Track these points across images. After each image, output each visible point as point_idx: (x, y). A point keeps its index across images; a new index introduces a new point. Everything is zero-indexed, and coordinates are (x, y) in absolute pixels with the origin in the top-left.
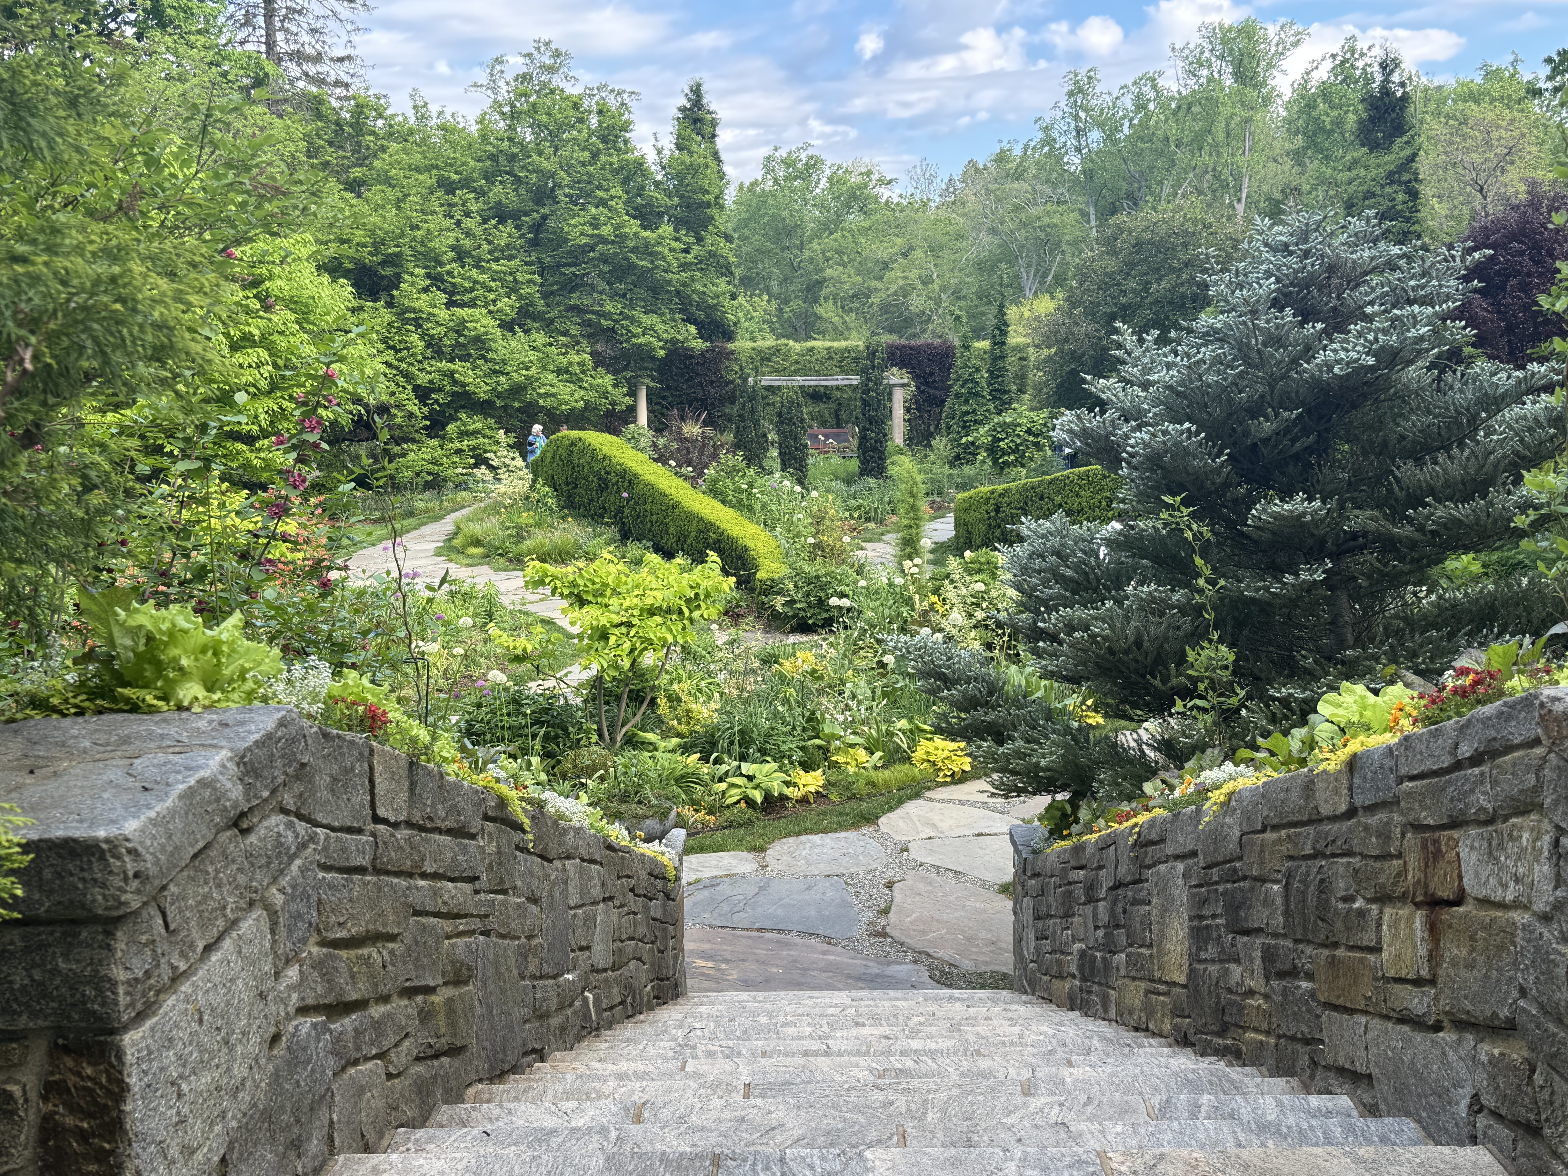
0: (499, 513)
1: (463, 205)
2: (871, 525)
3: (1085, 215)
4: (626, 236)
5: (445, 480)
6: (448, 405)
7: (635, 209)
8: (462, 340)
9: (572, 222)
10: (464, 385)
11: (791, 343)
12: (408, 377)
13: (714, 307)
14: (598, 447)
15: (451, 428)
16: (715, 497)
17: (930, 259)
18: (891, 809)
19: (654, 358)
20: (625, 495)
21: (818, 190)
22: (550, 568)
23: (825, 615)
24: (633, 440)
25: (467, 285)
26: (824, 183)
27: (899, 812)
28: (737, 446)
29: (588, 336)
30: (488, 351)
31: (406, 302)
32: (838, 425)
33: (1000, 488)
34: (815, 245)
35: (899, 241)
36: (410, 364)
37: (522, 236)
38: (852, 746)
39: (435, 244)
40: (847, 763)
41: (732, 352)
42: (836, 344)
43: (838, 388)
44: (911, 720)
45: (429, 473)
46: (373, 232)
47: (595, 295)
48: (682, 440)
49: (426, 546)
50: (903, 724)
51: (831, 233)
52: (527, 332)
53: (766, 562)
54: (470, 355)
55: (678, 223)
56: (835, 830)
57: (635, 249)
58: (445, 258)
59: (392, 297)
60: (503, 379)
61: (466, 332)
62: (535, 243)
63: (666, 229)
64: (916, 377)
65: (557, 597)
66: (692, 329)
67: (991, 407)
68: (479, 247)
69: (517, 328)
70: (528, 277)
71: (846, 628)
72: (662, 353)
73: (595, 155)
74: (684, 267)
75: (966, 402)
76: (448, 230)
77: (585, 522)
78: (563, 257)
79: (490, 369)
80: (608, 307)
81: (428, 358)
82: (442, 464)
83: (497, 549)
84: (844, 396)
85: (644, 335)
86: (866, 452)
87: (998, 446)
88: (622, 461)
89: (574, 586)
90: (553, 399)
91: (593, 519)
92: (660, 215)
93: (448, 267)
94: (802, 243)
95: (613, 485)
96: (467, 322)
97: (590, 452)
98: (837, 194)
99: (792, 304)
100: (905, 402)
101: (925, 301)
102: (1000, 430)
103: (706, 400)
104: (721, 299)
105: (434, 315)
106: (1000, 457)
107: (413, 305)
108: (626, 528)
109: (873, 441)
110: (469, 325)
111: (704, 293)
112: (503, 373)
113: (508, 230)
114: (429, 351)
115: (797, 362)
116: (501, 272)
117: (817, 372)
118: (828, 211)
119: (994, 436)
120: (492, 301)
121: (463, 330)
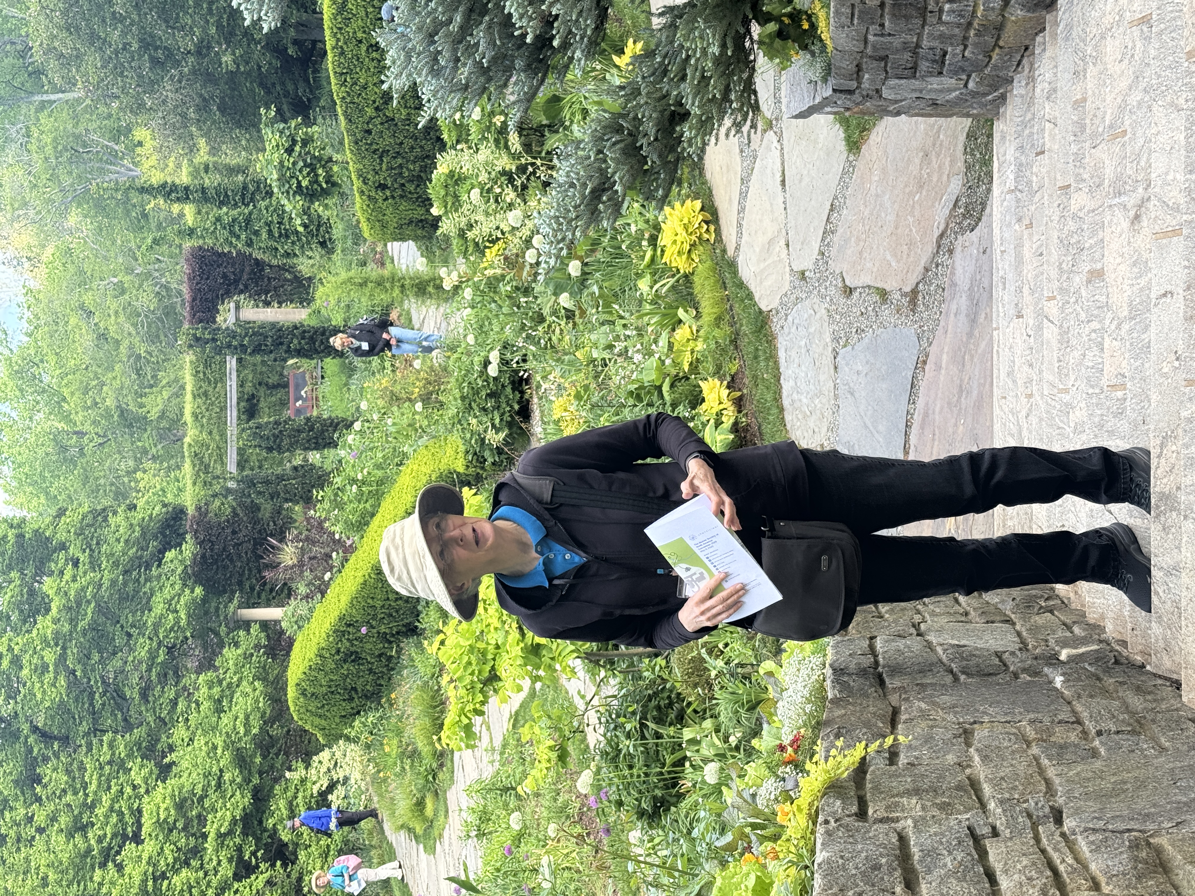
0: (385, 780)
1: (19, 825)
3: (42, 106)
4: (57, 635)
6: (258, 840)
7: (24, 622)
8: (180, 825)
9: (39, 696)
10: (234, 822)
11: (187, 440)
12: (224, 887)
13: (144, 530)
14: (306, 664)
15: (285, 836)
16: (367, 524)
17: (94, 285)
18: (750, 296)
19: (205, 600)
20: (364, 630)
21: (14, 414)
22: (450, 718)
23: (509, 390)
24: (300, 622)
25: (114, 819)
27: (753, 286)
28: (308, 501)
29: (178, 678)
30: (194, 795)
32: (286, 386)
33: (357, 184)
34: (79, 418)
35: (73, 321)
36: (208, 885)
37: (56, 756)
38: (671, 346)
39: (65, 857)
40: (692, 352)
41: (198, 508)
42: (189, 388)
43: (241, 384)
44: (639, 276)
47: (128, 668)
48: (301, 564)
49: (423, 865)
50: (644, 285)
51: (64, 399)
52: (171, 749)
53: (444, 461)
54: (199, 816)
55: (41, 571)
56: (776, 363)
57: (73, 622)
58: (82, 846)
60: (227, 776)
61: (171, 820)
62: (65, 740)
63: (49, 585)
64: (228, 294)
65: (485, 708)
66: (170, 555)
67: (263, 204)
68: (69, 805)
69: (166, 760)
70: (105, 748)
71: (525, 361)
72: (199, 591)
74: (95, 565)
75: (257, 233)
76: (48, 842)
77: (396, 678)
78: (82, 708)
79: (216, 791)
80: (143, 654)
81: (202, 864)
82: (328, 846)
83: (427, 781)
84: (250, 377)
85: (177, 612)
86: (316, 350)
87: (307, 188)
88: (324, 635)
89: (472, 688)
90: (251, 717)
91: (393, 669)
92: (32, 593)
93: (92, 842)
94: (76, 433)
95: (352, 646)
96: (159, 819)
97: (313, 673)
98: (18, 393)
99: (147, 445)
100: (258, 306)
101: (144, 291)
102: (287, 186)
103: (254, 539)
104: (135, 522)
105: (150, 858)
106: (320, 186)
107: (137, 883)
108: (404, 629)
109: (303, 342)
110: (162, 817)
111: (127, 541)
112: (221, 776)
113: (48, 771)
114: (193, 863)
115: (210, 433)
116: (99, 779)
117: (221, 410)
118: (38, 403)
119: (295, 193)
120: (134, 790)
121: (168, 823)
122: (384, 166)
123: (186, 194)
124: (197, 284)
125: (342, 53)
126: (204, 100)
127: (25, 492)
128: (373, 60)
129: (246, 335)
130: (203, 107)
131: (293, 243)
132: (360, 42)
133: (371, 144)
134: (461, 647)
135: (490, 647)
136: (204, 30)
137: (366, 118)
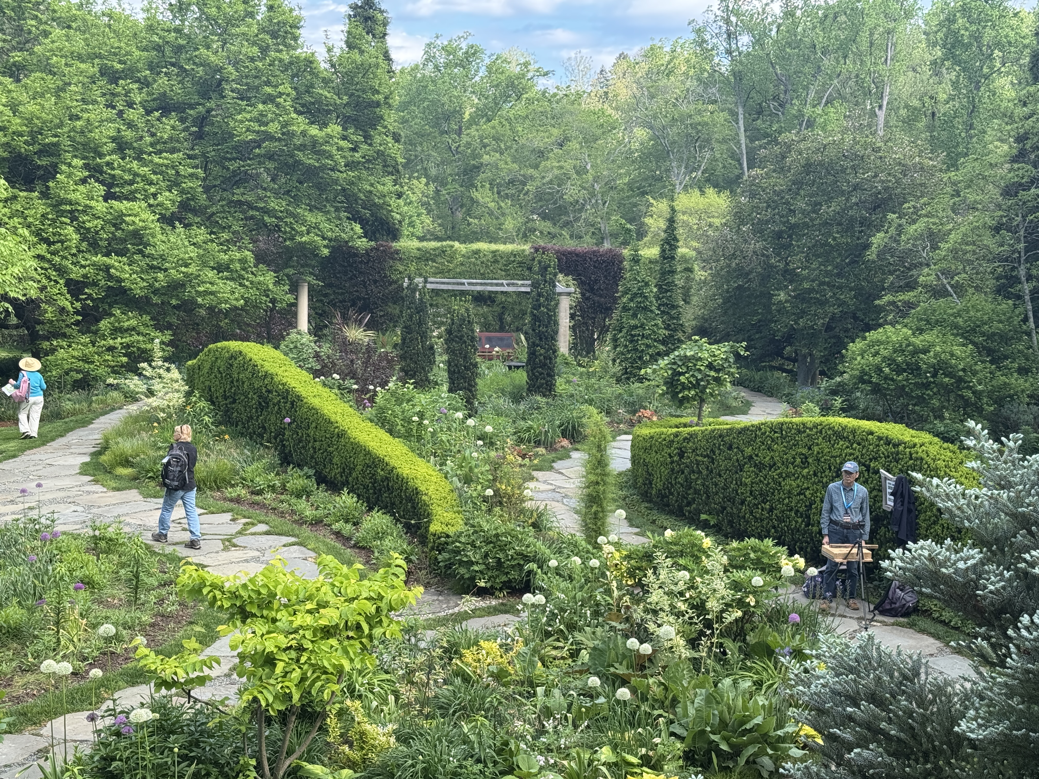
0: (151, 428)
1: (126, 95)
2: (541, 450)
3: (734, 114)
4: (292, 135)
5: (95, 379)
6: (102, 300)
7: (303, 106)
8: (119, 234)
9: (239, 117)
10: (119, 280)
11: (457, 244)
12: (61, 271)
13: (380, 207)
14: (259, 362)
15: (104, 324)
16: (383, 427)
17: (585, 150)
19: (317, 257)
20: (287, 419)
21: (477, 79)
24: (295, 352)
25: (127, 177)
26: (483, 72)
29: (251, 233)
30: (146, 245)
31: (62, 193)
32: (502, 329)
33: (684, 432)
34: (473, 131)
35: (555, 131)
36: (63, 257)
37: (186, 129)
39: (96, 135)
41: (397, 252)
43: (503, 294)
44: (615, 749)
45: (78, 372)
46: (30, 120)
47: (260, 191)
48: (346, 347)
49: (72, 460)
50: (606, 754)
51: (489, 120)
52: (186, 226)
53: (440, 511)
54: (127, 250)
55: (346, 122)
57: (301, 148)
58: (105, 149)
59: (48, 188)
60: (160, 276)
61: (124, 226)
62: (199, 136)
63: (335, 129)
64: (581, 284)
66: (358, 228)
68: (141, 138)
69: (177, 222)
70: (190, 171)
72: (325, 252)
73: (264, 50)
74: (351, 165)
76: (110, 120)
77: (243, 441)
78: (227, 152)
79: (148, 265)
80: (272, 204)
81: (83, 252)
82: (93, 362)
83: (148, 471)
84: (510, 300)
85: (308, 233)
86: (535, 368)
87: (679, 380)
88: (285, 380)
89: (236, 597)
90: (212, 297)
91: (251, 438)
92: (329, 112)
93: (108, 158)
94: (460, 128)
95: (274, 405)
96: (125, 215)
97: (250, 368)
98: (495, 83)
99: (449, 186)
100: (571, 308)
101: (579, 191)
102: (680, 363)
103: (369, 299)
104: (387, 199)
105: (91, 208)
106: (680, 392)
107: (69, 196)
108: (287, 451)
109: (542, 358)
110: (127, 219)
111: (371, 192)
112: (161, 269)
113: (172, 122)
114: (85, 244)
115: (462, 264)
116: (162, 165)
117: (482, 274)
118: (486, 98)
119: (675, 370)
120: (152, 194)
121: (121, 224)
122: (699, 458)
123: (668, 258)
124: (590, 258)
125: (799, 432)
126: (748, 274)
127: (411, 85)
128: (794, 458)
129: (549, 310)
130: (741, 273)
131: (626, 346)
132: (810, 449)
133: (719, 449)
134: (275, 587)
135: (274, 613)
136: (806, 278)
137: (742, 447)
